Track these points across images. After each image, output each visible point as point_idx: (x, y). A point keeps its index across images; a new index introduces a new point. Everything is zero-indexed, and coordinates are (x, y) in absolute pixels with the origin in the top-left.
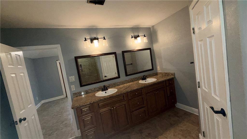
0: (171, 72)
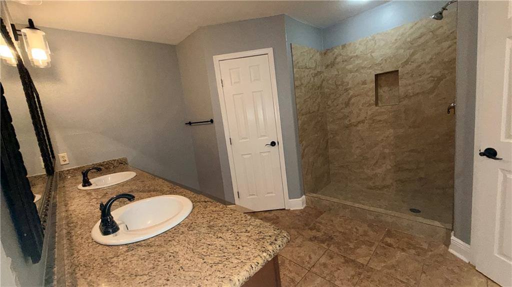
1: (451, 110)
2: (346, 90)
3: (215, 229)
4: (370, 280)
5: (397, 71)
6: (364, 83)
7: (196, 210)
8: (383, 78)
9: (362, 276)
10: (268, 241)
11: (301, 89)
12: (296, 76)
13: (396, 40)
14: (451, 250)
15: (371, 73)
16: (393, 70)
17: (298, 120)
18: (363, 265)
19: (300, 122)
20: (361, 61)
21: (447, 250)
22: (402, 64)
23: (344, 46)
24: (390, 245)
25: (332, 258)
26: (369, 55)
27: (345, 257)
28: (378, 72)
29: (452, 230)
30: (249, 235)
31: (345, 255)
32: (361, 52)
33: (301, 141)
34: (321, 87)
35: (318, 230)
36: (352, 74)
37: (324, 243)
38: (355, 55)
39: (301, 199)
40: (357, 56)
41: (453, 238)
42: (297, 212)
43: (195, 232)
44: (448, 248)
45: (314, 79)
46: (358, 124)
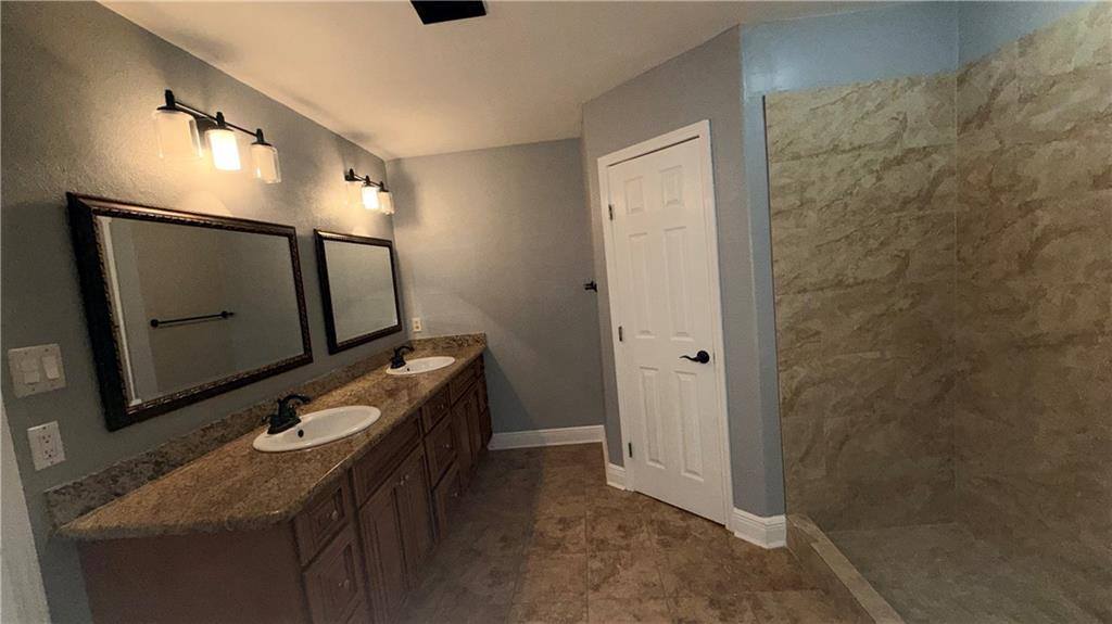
0: (473, 333)
11: (803, 216)
12: (782, 181)
20: (1094, 93)
23: (1028, 42)
32: (1095, 53)
36: (1055, 144)
39: (772, 520)
45: (880, 178)
46: (1064, 344)
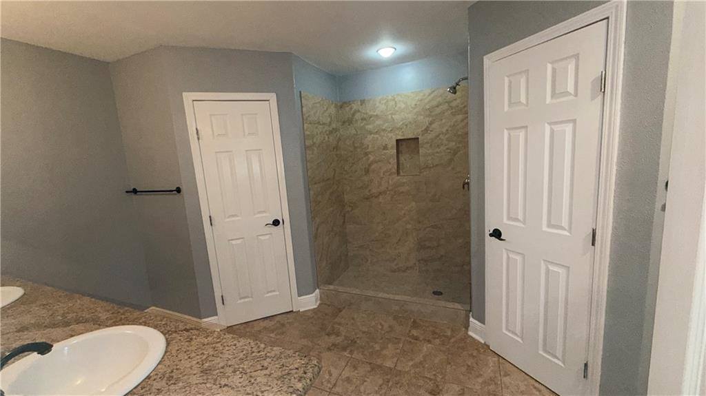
1: (466, 185)
2: (366, 154)
3: (215, 373)
4: (398, 386)
5: (418, 138)
6: (385, 148)
7: (174, 348)
8: (404, 143)
9: (390, 384)
10: (295, 376)
11: (313, 150)
12: (307, 133)
13: (416, 105)
14: (470, 333)
15: (392, 137)
16: (413, 137)
17: (309, 190)
18: (391, 369)
19: (312, 192)
20: (381, 123)
21: (467, 334)
22: (422, 131)
24: (416, 339)
25: (355, 368)
26: (390, 117)
27: (370, 364)
28: (399, 137)
29: (470, 311)
30: (268, 373)
31: (371, 362)
32: (382, 112)
33: (313, 218)
34: (336, 148)
35: (338, 334)
36: (372, 135)
37: (346, 351)
38: (375, 114)
39: (314, 294)
40: (377, 115)
41: (471, 319)
42: (309, 314)
43: (181, 384)
44: (467, 331)
45: (328, 138)
46: (379, 195)
